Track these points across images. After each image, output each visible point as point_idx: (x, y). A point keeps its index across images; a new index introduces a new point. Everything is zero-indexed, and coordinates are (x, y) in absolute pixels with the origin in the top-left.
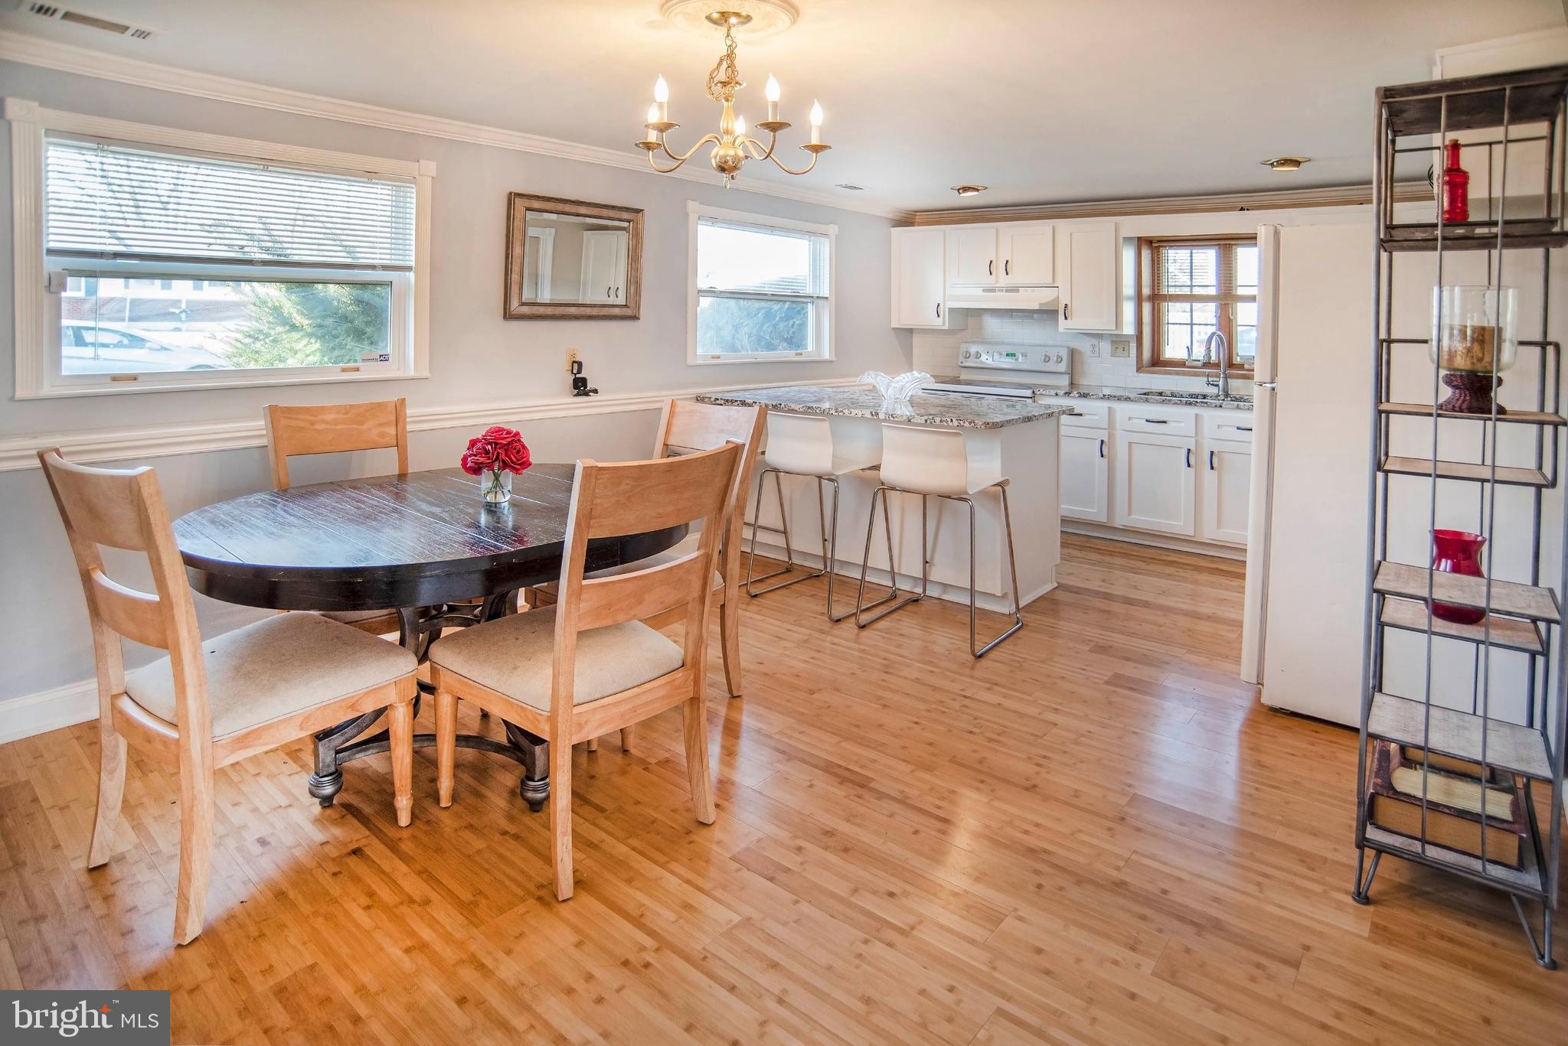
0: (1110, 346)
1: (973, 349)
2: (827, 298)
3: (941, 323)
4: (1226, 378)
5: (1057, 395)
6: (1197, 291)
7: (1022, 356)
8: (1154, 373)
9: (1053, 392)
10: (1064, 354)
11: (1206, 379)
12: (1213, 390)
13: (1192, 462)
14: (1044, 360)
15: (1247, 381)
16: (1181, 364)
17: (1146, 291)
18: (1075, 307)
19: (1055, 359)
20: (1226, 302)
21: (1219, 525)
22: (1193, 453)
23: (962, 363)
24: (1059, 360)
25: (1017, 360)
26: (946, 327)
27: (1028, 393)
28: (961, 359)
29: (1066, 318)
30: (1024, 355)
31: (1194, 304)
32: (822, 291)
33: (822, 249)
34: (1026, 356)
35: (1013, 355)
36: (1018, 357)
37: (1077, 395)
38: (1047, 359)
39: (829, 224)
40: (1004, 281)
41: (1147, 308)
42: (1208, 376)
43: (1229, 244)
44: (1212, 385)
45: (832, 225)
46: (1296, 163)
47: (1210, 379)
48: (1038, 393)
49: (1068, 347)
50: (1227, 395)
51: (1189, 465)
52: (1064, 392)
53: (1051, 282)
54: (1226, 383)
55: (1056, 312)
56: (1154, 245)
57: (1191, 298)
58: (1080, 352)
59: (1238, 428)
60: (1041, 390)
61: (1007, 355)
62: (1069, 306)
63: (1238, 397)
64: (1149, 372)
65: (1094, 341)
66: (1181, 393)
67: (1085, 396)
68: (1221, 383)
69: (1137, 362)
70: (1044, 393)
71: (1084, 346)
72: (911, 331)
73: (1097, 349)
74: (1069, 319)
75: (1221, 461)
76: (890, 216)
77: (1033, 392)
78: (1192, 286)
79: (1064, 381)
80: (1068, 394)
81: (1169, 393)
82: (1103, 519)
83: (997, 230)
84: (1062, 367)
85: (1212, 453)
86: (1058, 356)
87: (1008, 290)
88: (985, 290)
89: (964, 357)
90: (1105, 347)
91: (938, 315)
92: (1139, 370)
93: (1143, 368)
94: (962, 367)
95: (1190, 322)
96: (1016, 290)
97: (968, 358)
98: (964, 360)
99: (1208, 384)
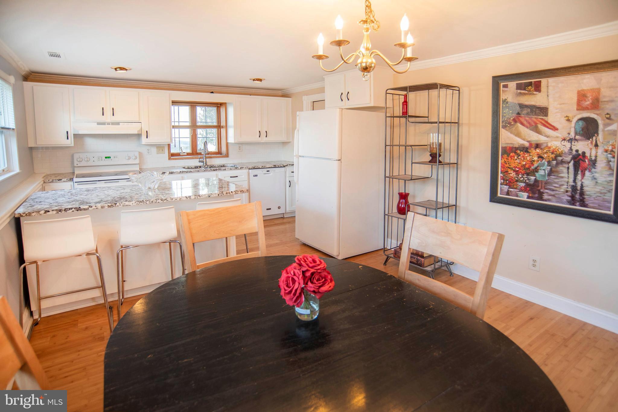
0: (156, 149)
2: (13, 129)
3: (70, 143)
4: (206, 158)
6: (181, 124)
8: (176, 159)
10: (137, 154)
11: (195, 160)
12: (201, 164)
16: (178, 154)
19: (133, 158)
20: (194, 129)
24: (136, 158)
28: (76, 162)
29: (147, 138)
31: (180, 129)
35: (109, 158)
36: (112, 159)
39: (10, 77)
44: (201, 162)
46: (261, 80)
47: (200, 160)
58: (142, 153)
59: (231, 177)
61: (106, 158)
62: (148, 132)
63: (212, 165)
64: (174, 159)
65: (148, 148)
68: (204, 161)
69: (168, 155)
71: (144, 150)
73: (150, 151)
74: (149, 138)
76: (23, 74)
78: (179, 122)
86: (135, 156)
87: (113, 124)
88: (99, 124)
89: (78, 162)
90: (154, 150)
91: (68, 138)
92: (169, 159)
93: (170, 158)
94: (76, 167)
95: (178, 137)
96: (118, 124)
97: (81, 161)
98: (78, 163)
99: (199, 162)
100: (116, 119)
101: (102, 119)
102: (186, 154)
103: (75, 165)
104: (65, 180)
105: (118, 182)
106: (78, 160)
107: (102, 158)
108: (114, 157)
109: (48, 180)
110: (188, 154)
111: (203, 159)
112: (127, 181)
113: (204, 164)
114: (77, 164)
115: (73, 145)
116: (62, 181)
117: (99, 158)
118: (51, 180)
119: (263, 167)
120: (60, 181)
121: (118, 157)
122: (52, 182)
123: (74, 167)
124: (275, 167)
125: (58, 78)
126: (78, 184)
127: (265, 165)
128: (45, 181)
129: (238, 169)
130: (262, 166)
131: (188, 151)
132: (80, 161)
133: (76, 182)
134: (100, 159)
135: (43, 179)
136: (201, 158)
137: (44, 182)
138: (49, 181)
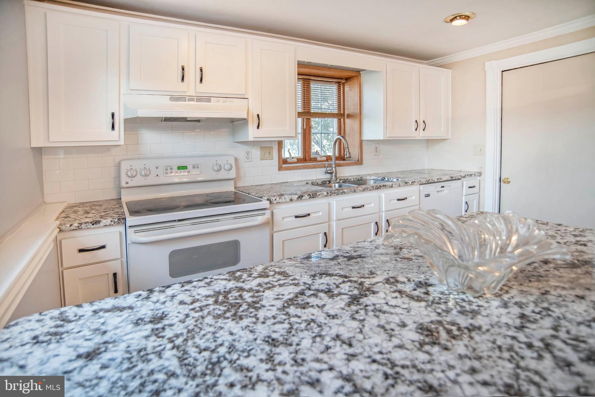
3: (117, 137)
5: (291, 200)
8: (290, 169)
9: (288, 199)
10: (232, 161)
19: (226, 167)
24: (230, 168)
25: (189, 172)
28: (125, 179)
30: (196, 167)
35: (184, 168)
36: (191, 169)
47: (327, 169)
54: (336, 172)
58: (237, 159)
59: (398, 200)
61: (179, 169)
62: (260, 116)
64: (286, 169)
65: (247, 147)
67: (313, 198)
69: (279, 162)
73: (250, 155)
79: (231, 186)
84: (233, 174)
86: (228, 165)
88: (174, 99)
89: (129, 177)
90: (256, 153)
91: (113, 127)
92: (280, 169)
93: (282, 167)
94: (125, 188)
96: (208, 99)
97: (134, 177)
98: (128, 180)
99: (326, 173)
100: (204, 89)
101: (180, 88)
102: (295, 160)
103: (123, 184)
104: (108, 221)
105: (218, 221)
106: (129, 174)
107: (171, 169)
108: (194, 167)
109: (68, 225)
110: (299, 160)
112: (235, 218)
114: (127, 183)
115: (122, 142)
116: (102, 224)
117: (166, 170)
118: (76, 225)
119: (438, 181)
120: (97, 226)
121: (199, 166)
122: (79, 228)
123: (119, 188)
124: (452, 179)
126: (136, 232)
127: (441, 177)
128: (63, 228)
129: (408, 184)
130: (438, 179)
132: (132, 177)
133: (130, 227)
134: (169, 171)
135: (58, 222)
137: (61, 231)
138: (72, 228)
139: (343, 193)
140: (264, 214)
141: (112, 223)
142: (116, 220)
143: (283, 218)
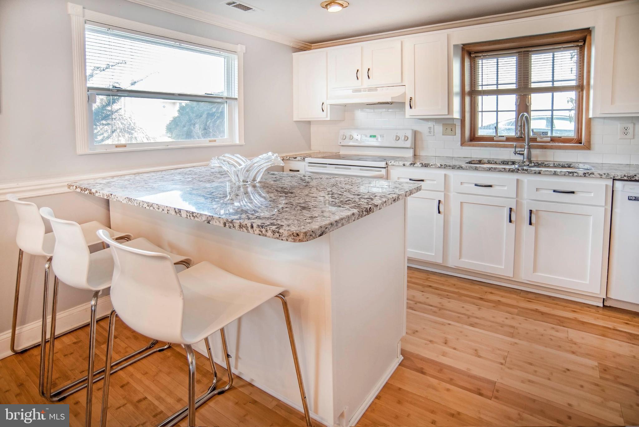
0: (441, 127)
1: (348, 133)
2: (236, 99)
3: (326, 116)
4: (530, 148)
5: (404, 165)
7: (381, 136)
8: (473, 146)
9: (401, 163)
10: (410, 134)
11: (513, 150)
12: (519, 158)
13: (513, 218)
14: (396, 139)
15: (544, 150)
16: (490, 139)
17: (467, 89)
18: (417, 101)
19: (403, 138)
20: (525, 93)
21: (535, 270)
22: (514, 212)
23: (340, 143)
24: (406, 139)
25: (377, 139)
26: (328, 119)
27: (383, 164)
28: (340, 140)
29: (411, 107)
30: (382, 136)
31: (499, 96)
32: (233, 94)
33: (233, 62)
34: (383, 137)
35: (375, 136)
36: (378, 138)
37: (420, 166)
38: (398, 139)
39: (237, 45)
40: (367, 83)
41: (467, 99)
42: (516, 147)
43: (527, 51)
44: (519, 154)
45: (240, 45)
47: (517, 150)
48: (390, 164)
49: (412, 130)
50: (530, 162)
51: (510, 221)
52: (409, 163)
53: (400, 81)
54: (529, 153)
55: (404, 103)
56: (472, 55)
57: (498, 92)
58: (420, 133)
59: (554, 191)
60: (393, 162)
61: (371, 136)
62: (413, 99)
63: (540, 162)
64: (470, 146)
65: (431, 124)
66: (495, 160)
67: (426, 166)
68: (526, 152)
69: (461, 138)
70: (395, 164)
71: (423, 128)
72: (309, 123)
73: (432, 130)
74: (413, 108)
75: (537, 218)
76: (291, 45)
77: (387, 164)
78: (497, 84)
79: (409, 154)
80: (413, 164)
81: (486, 161)
82: (440, 261)
83: (362, 48)
84: (408, 144)
85: (531, 211)
86: (405, 136)
87: (370, 90)
88: (357, 91)
90: (438, 129)
91: (323, 110)
92: (462, 144)
93: (464, 143)
95: (496, 110)
96: (376, 89)
98: (342, 141)
99: (515, 153)
102: (504, 139)
110: (508, 139)
111: (523, 150)
113: (524, 159)
116: (297, 159)
118: (289, 157)
122: (289, 159)
125: (332, 44)
126: (308, 166)
128: (284, 158)
129: (575, 174)
131: (513, 135)
133: (309, 163)
136: (518, 147)
139: (461, 168)
140: (381, 171)
141: (301, 159)
142: (303, 158)
143: (398, 178)
